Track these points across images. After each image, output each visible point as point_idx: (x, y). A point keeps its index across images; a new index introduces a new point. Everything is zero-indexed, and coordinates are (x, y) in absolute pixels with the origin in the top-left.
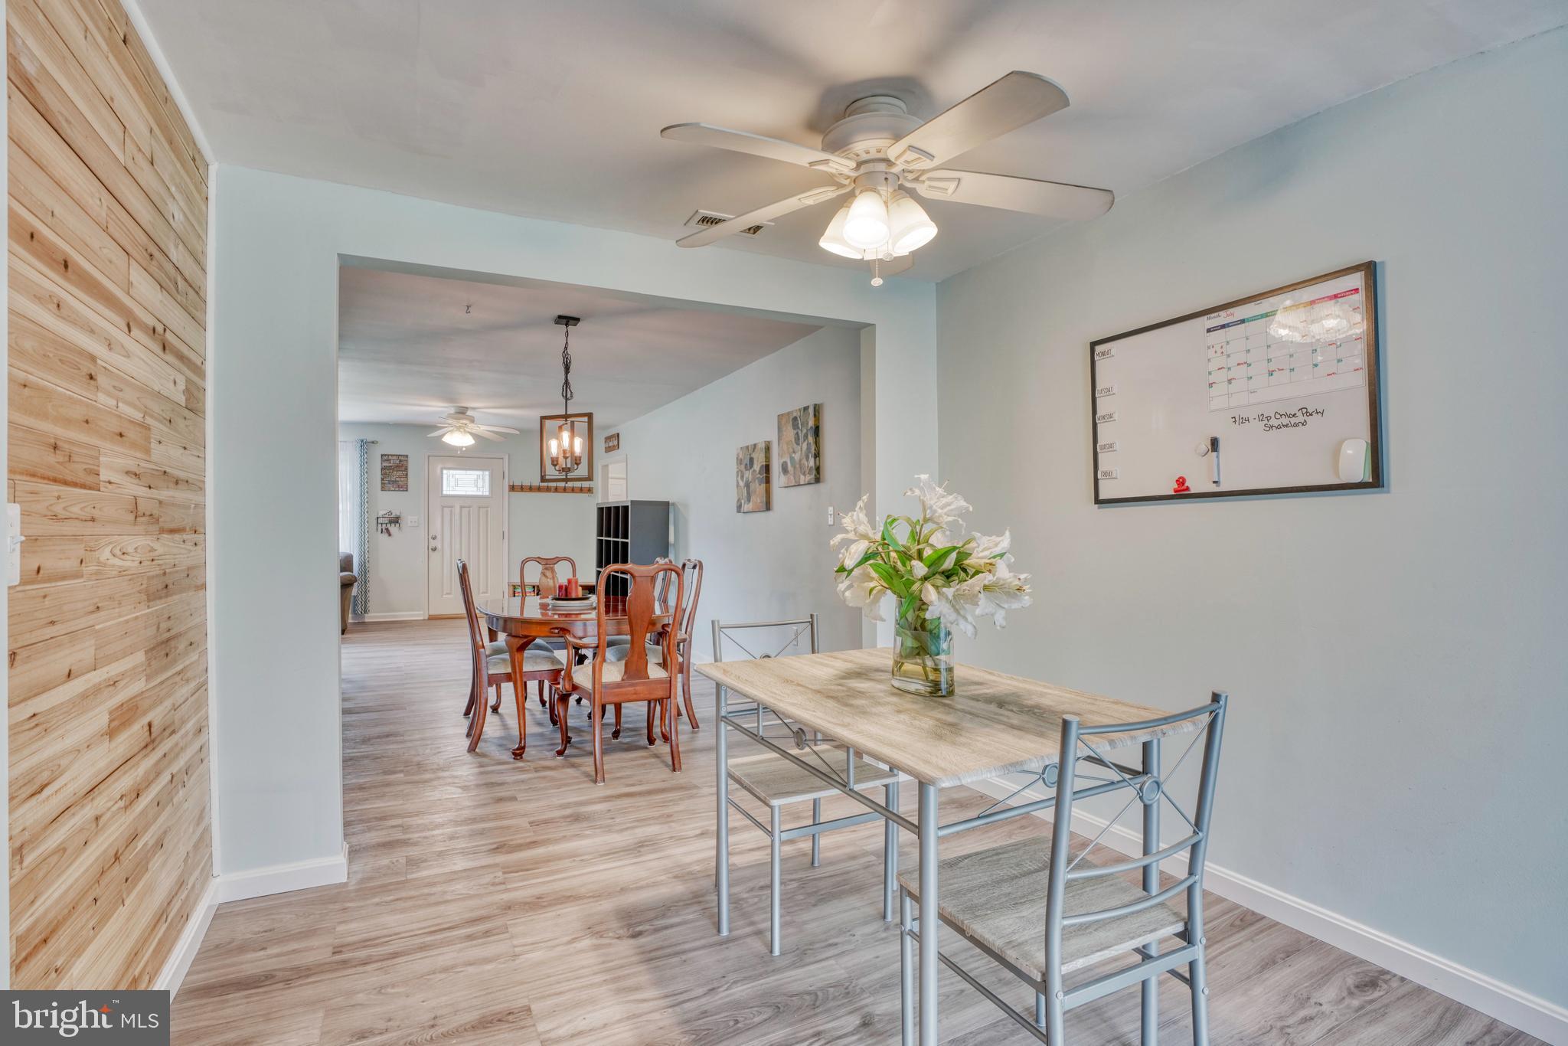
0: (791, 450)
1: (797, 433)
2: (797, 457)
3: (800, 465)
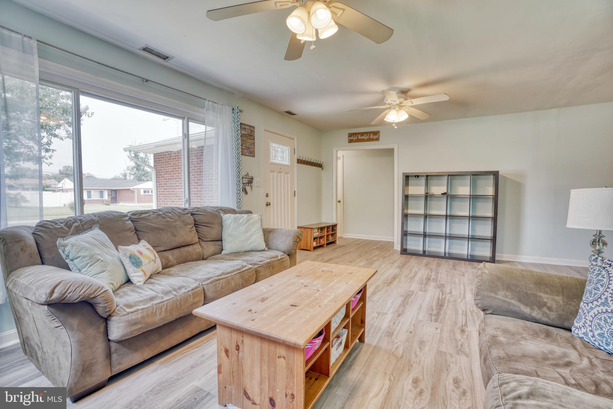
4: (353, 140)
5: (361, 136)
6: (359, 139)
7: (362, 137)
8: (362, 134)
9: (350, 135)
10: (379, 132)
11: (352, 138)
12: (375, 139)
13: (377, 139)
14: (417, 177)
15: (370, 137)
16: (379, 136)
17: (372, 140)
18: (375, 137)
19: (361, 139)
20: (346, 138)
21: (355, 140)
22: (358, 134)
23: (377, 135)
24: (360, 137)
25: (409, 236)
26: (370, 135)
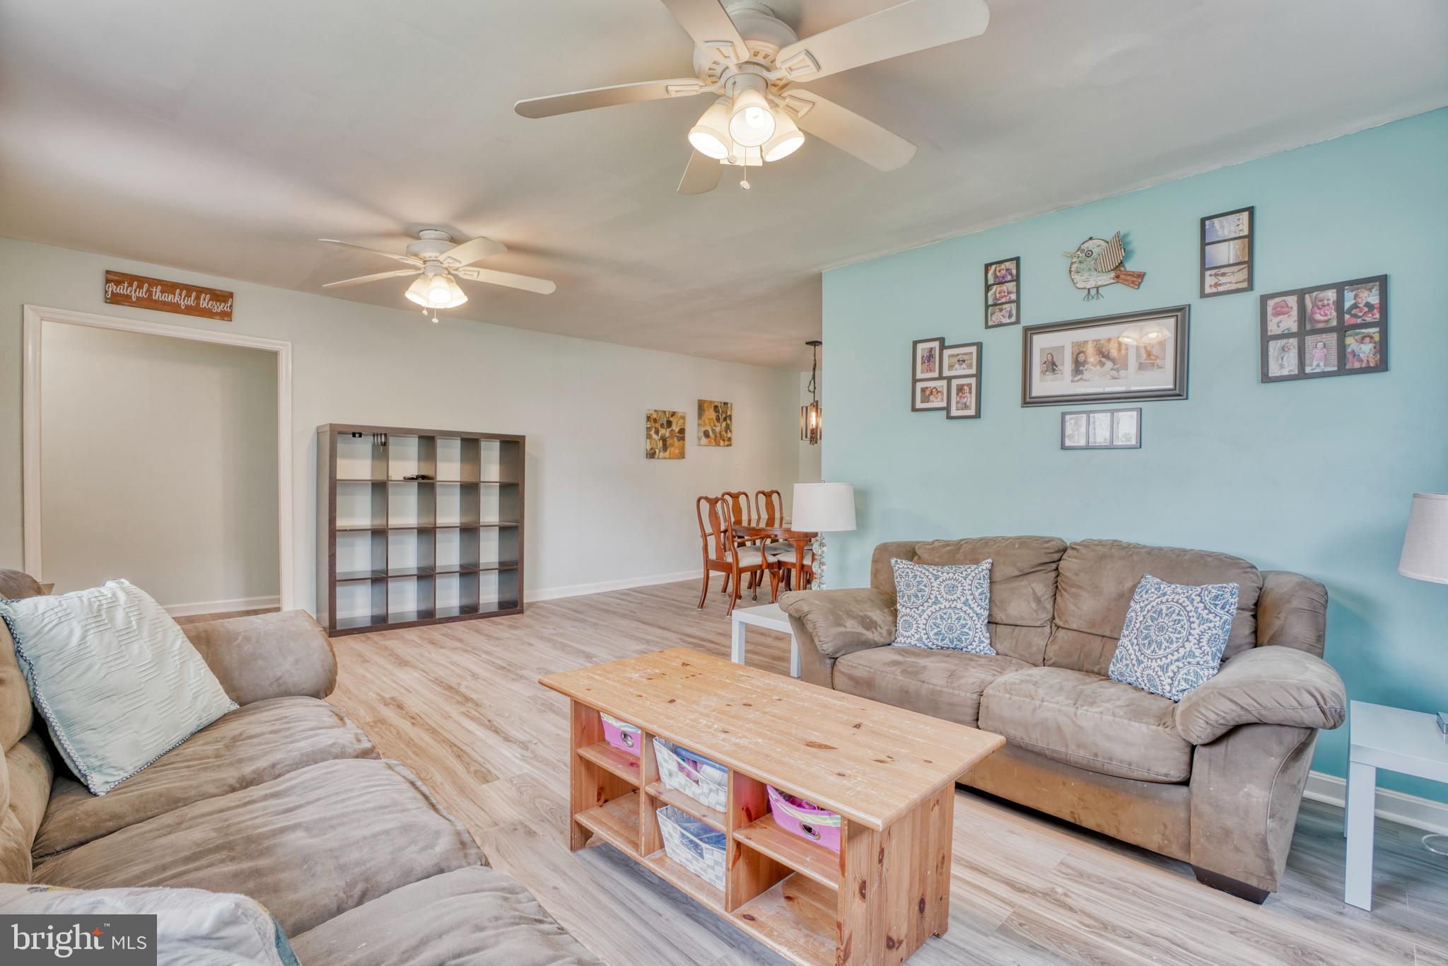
0: (712, 424)
1: (718, 416)
2: (718, 429)
3: (720, 434)
4: (129, 297)
5: (162, 292)
6: (156, 301)
7: (169, 298)
8: (170, 287)
9: (113, 278)
10: (231, 295)
11: (121, 290)
12: (217, 314)
13: (227, 316)
14: (357, 435)
15: (198, 304)
16: (231, 306)
17: (208, 314)
18: (218, 307)
19: (165, 303)
20: (96, 285)
21: (138, 298)
22: (153, 282)
23: (226, 302)
24: (157, 294)
25: (340, 585)
26: (198, 298)
